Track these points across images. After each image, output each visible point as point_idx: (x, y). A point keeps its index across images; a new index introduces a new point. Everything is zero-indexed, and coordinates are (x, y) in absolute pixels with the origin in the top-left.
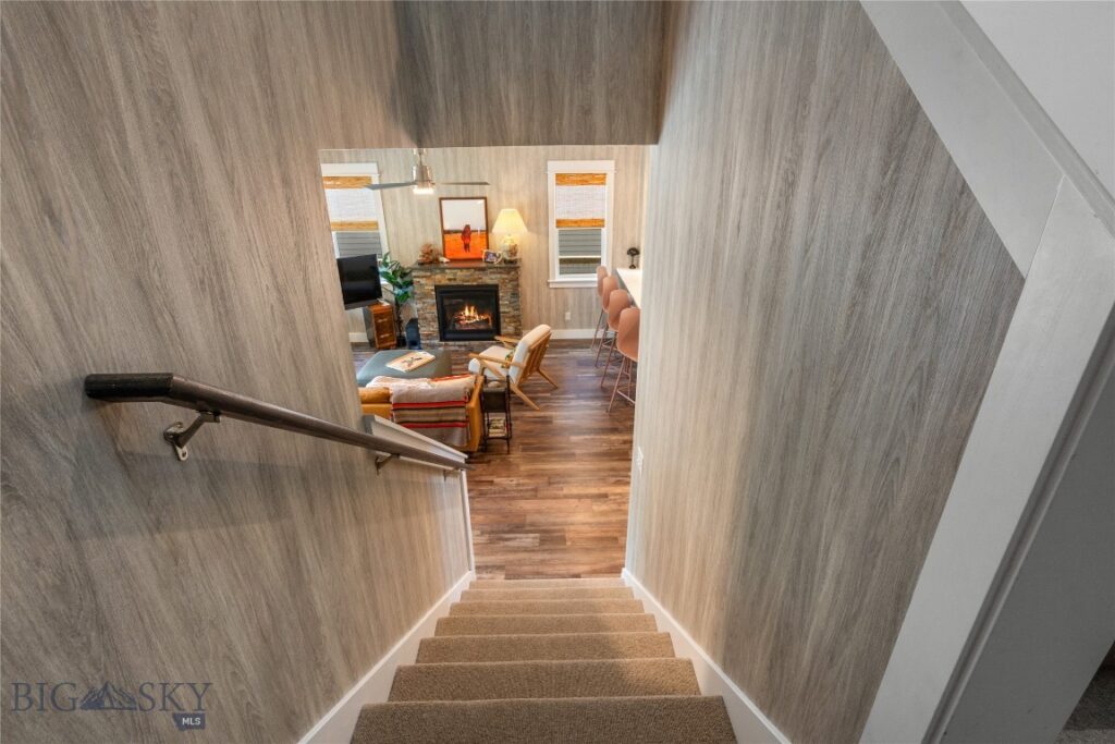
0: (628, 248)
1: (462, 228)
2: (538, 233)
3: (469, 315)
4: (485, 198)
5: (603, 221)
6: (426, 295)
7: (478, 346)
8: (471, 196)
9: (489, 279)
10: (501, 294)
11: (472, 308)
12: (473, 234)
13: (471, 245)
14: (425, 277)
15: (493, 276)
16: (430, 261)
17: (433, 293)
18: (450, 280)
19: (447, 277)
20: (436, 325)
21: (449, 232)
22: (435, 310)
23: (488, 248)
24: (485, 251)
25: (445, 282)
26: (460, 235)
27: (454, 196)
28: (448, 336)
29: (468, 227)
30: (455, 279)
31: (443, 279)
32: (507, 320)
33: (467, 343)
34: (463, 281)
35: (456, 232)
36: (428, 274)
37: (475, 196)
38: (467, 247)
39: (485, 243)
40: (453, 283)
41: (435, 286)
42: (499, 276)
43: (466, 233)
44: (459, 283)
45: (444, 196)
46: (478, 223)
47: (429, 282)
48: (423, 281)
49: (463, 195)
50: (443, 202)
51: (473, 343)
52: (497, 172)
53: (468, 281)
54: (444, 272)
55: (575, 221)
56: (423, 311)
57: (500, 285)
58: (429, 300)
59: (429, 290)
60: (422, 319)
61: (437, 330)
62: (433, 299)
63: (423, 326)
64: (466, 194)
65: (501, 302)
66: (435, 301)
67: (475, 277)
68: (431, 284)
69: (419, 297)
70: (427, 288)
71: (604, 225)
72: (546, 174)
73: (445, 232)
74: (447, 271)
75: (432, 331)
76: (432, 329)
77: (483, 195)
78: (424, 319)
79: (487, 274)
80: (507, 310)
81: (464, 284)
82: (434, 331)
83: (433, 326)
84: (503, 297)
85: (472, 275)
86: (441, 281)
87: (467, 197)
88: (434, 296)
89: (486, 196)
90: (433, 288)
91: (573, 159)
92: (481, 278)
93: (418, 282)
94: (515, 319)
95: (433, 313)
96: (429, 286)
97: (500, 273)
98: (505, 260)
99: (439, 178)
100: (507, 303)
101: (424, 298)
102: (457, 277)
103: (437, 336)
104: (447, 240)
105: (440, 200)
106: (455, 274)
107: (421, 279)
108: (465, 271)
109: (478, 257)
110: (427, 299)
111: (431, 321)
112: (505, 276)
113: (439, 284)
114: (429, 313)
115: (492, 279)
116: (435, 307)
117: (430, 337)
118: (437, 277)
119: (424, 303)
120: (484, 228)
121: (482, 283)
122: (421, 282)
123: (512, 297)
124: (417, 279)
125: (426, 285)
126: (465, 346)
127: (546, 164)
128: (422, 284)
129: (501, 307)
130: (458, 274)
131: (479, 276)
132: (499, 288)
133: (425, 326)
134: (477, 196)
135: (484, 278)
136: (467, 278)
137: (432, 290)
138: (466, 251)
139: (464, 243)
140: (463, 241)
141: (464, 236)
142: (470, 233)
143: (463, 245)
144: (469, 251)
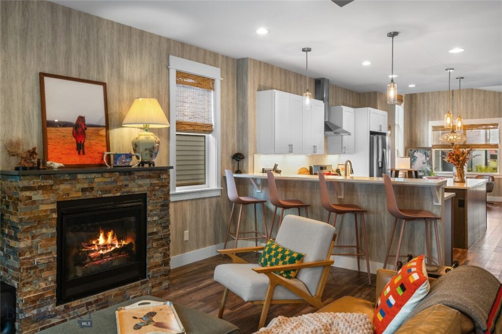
0: (231, 154)
1: (74, 120)
2: (160, 134)
4: (103, 84)
5: (211, 126)
6: (40, 221)
7: (116, 295)
8: (85, 78)
9: (137, 186)
10: (149, 208)
11: (110, 235)
12: (89, 128)
14: (40, 188)
15: (140, 182)
16: (31, 166)
17: (55, 216)
18: (84, 190)
19: (79, 186)
20: (51, 276)
21: (52, 124)
22: (53, 248)
23: (108, 149)
24: (106, 153)
25: (76, 195)
26: (70, 129)
27: (61, 74)
28: (70, 292)
29: (81, 119)
31: (72, 191)
32: (155, 244)
33: (100, 295)
34: (104, 191)
35: (65, 125)
36: (51, 182)
37: (90, 79)
38: (80, 147)
39: (105, 143)
40: (89, 195)
41: (59, 203)
42: (148, 181)
43: (80, 128)
44: (97, 194)
45: (47, 71)
46: (95, 114)
47: (52, 197)
48: (37, 196)
49: (74, 75)
50: (47, 80)
51: (107, 293)
52: (119, 54)
53: (110, 192)
54: (75, 179)
55: (190, 125)
56: (31, 252)
57: (148, 193)
58: (44, 230)
59: (46, 211)
60: (27, 269)
61: (53, 284)
62: (51, 227)
63: (27, 283)
64: (80, 74)
65: (149, 219)
66: (54, 230)
67: (119, 184)
68: (52, 200)
69: (25, 227)
70: (43, 207)
71: (210, 132)
72: (169, 69)
73: (46, 125)
74: (80, 176)
75: (44, 289)
76: (43, 285)
77: (101, 80)
78: (31, 268)
79: (134, 180)
80: (155, 230)
81: (104, 196)
82: (48, 288)
83: (46, 279)
84: (151, 211)
85: (115, 181)
86: (68, 194)
87: (82, 77)
88: (54, 222)
89: (106, 81)
90: (54, 206)
91: (190, 59)
92: (126, 186)
93: (30, 198)
94: (163, 241)
95: (51, 253)
96: (47, 204)
97: (149, 177)
98: (143, 163)
99: (41, 45)
100: (155, 218)
101: (35, 227)
102: (94, 185)
103: (52, 297)
104: (49, 135)
105: (42, 75)
106: (91, 181)
107: (35, 192)
108: (107, 175)
109: (98, 161)
110: (42, 228)
111: (42, 271)
112: (155, 181)
113: (65, 198)
114: (40, 255)
115: (140, 186)
116: (55, 242)
117: (38, 303)
118: (62, 187)
119: (33, 237)
120: (103, 123)
121: (127, 192)
122: (34, 198)
123: (161, 210)
124: (28, 194)
125: (42, 202)
126: (96, 301)
127: (168, 59)
128: (35, 201)
129: (148, 225)
130: (96, 180)
131: (124, 183)
132: (148, 199)
133: (30, 283)
134: (95, 79)
135: (130, 185)
136: (108, 187)
137: (52, 211)
138: (79, 153)
139: (77, 142)
140: (76, 138)
141: (77, 133)
142: (86, 129)
143: (75, 145)
144: (84, 153)
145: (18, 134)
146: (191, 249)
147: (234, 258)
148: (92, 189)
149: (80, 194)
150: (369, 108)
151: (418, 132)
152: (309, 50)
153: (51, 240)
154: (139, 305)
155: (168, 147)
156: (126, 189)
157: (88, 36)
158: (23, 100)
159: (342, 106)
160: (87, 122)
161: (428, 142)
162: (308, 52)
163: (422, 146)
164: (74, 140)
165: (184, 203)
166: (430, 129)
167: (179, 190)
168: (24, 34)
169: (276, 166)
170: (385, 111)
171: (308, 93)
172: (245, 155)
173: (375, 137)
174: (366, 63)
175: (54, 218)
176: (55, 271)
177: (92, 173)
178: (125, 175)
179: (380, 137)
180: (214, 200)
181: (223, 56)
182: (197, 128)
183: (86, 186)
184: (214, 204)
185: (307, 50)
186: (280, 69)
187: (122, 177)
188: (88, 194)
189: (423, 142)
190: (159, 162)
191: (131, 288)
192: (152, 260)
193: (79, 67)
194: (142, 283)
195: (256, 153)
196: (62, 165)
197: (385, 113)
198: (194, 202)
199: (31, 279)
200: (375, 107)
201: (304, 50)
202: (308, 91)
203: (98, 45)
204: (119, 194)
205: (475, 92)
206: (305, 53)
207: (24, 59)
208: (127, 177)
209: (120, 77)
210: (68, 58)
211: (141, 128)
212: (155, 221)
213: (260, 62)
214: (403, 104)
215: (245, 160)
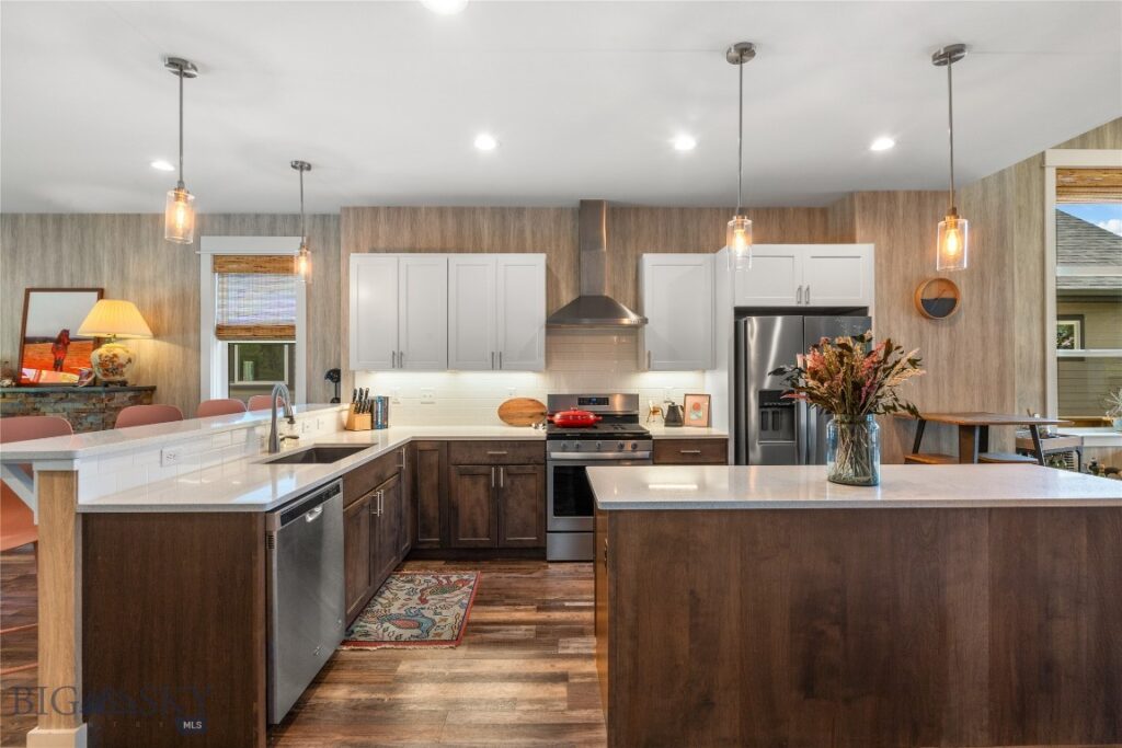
1: (55, 334)
2: (185, 345)
4: (100, 290)
5: (293, 329)
12: (73, 342)
13: (66, 360)
21: (30, 341)
27: (51, 286)
29: (65, 333)
35: (45, 340)
37: (86, 286)
38: (59, 364)
43: (62, 341)
45: (36, 285)
49: (66, 286)
50: (32, 294)
52: (123, 250)
55: (248, 329)
64: (71, 283)
71: (292, 337)
73: (25, 341)
77: (98, 286)
87: (75, 286)
89: (105, 286)
91: (242, 234)
104: (26, 352)
105: (28, 291)
127: (199, 241)
131: (38, 405)
134: (91, 286)
139: (55, 358)
140: (54, 353)
141: (58, 348)
142: (68, 343)
143: (52, 361)
157: (83, 238)
160: (71, 336)
164: (53, 356)
182: (260, 333)
185: (301, 166)
193: (72, 275)
203: (94, 246)
207: (13, 279)
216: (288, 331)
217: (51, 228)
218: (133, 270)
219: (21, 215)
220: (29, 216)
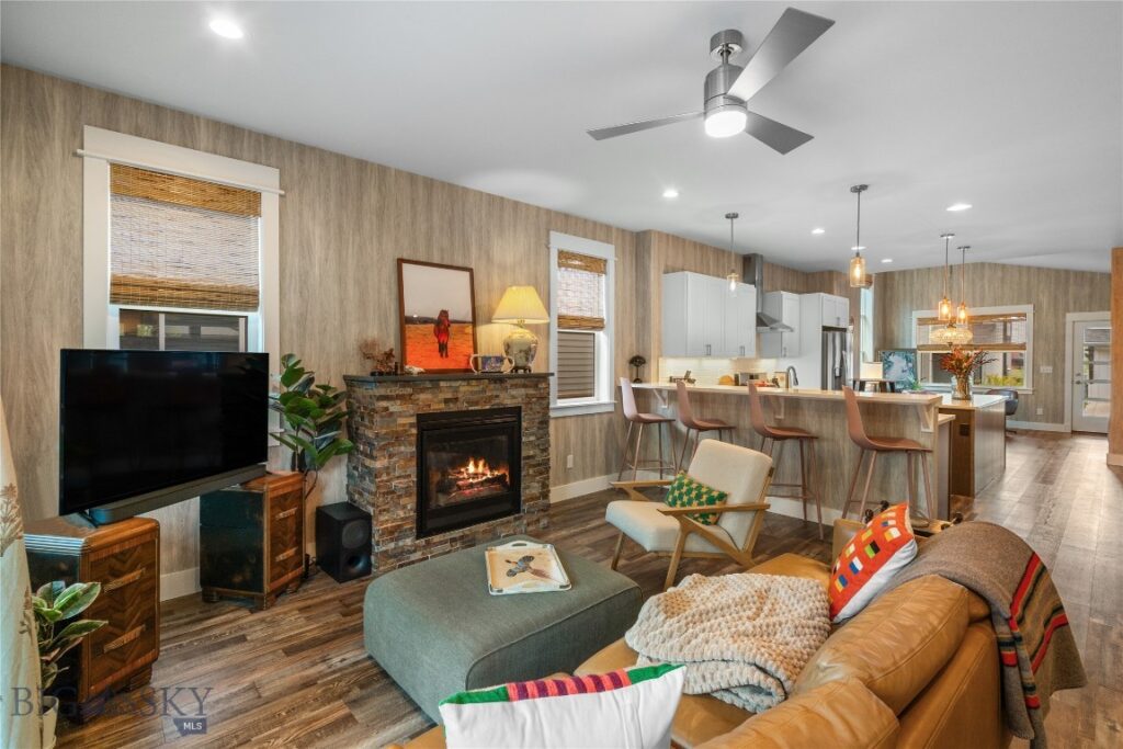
0: (628, 357)
3: (476, 471)
4: (470, 270)
5: (602, 320)
6: (398, 438)
7: (485, 532)
8: (449, 263)
9: (510, 397)
10: (524, 424)
12: (452, 325)
13: (449, 345)
14: (398, 397)
15: (514, 392)
16: (388, 371)
17: (414, 431)
18: (447, 401)
19: (442, 396)
20: (410, 503)
21: (410, 320)
22: (412, 470)
23: (475, 351)
24: (473, 356)
25: (438, 407)
26: (432, 326)
27: (421, 259)
28: (430, 524)
29: (444, 313)
30: (456, 400)
31: (433, 401)
32: (531, 472)
33: (466, 530)
34: (471, 403)
35: (425, 321)
36: (409, 390)
37: (455, 264)
38: (443, 348)
39: (471, 343)
40: (453, 408)
41: (419, 416)
42: (523, 391)
43: (442, 325)
44: (464, 406)
45: (405, 257)
46: (460, 309)
47: (410, 409)
48: (395, 407)
49: (436, 261)
50: (405, 266)
51: (474, 528)
52: (489, 232)
53: (477, 403)
54: (438, 387)
55: (575, 319)
56: (388, 474)
57: (524, 407)
58: (402, 448)
59: (404, 425)
60: (384, 494)
61: (412, 514)
62: (410, 444)
63: (384, 510)
64: (442, 258)
65: (524, 439)
66: (414, 449)
67: (489, 394)
68: (412, 412)
69: (383, 443)
70: (401, 421)
71: (601, 328)
72: (548, 248)
73: (405, 321)
74: (442, 384)
75: (402, 519)
76: (402, 514)
77: (467, 265)
78: (388, 493)
79: (506, 389)
80: (531, 453)
81: (471, 408)
82: (406, 518)
83: (404, 507)
84: (526, 429)
85: (484, 391)
86: (429, 406)
87: (445, 263)
88: (414, 439)
89: (473, 266)
90: (413, 420)
91: (575, 235)
92: (497, 396)
93: (387, 409)
94: (541, 468)
95: (410, 476)
96: (406, 417)
97: (525, 386)
98: (516, 368)
99: (399, 225)
100: (532, 438)
101: (393, 445)
102: (460, 395)
103: (411, 529)
104: (408, 334)
105: (400, 262)
106: (456, 390)
107: (392, 402)
108: (474, 382)
109: (463, 366)
110: (400, 445)
111: (400, 497)
112: (531, 391)
113: (427, 410)
114: (398, 478)
115: (513, 397)
116: (414, 463)
117: (396, 534)
118: (423, 396)
119: (391, 456)
120: (470, 318)
121: (497, 404)
122: (392, 409)
123: (539, 428)
124: (384, 404)
125: (400, 415)
126: (462, 537)
127: (548, 235)
128: (392, 414)
129: (523, 447)
130: (462, 389)
131: (495, 393)
132: (523, 414)
133: (387, 510)
134: (460, 264)
135: (502, 396)
136: (475, 397)
137: (411, 425)
138: (442, 356)
139: (439, 342)
140: (438, 337)
141: (439, 330)
142: (449, 325)
143: (437, 345)
144: (447, 356)
145: (373, 333)
146: (576, 479)
147: (633, 493)
148: (457, 399)
149: (442, 406)
150: (822, 294)
151: (895, 328)
152: (735, 216)
153: (410, 460)
154: (514, 545)
155: (548, 348)
156: (497, 401)
157: (453, 210)
158: (379, 292)
159: (783, 292)
160: (451, 317)
161: (910, 341)
162: (735, 220)
163: (901, 347)
164: (436, 339)
165: (568, 420)
166: (914, 321)
167: (561, 403)
168: (381, 213)
169: (688, 373)
170: (846, 297)
171: (733, 275)
172: (647, 358)
173: (830, 335)
174: (818, 231)
175: (412, 435)
176: (414, 499)
177: (457, 380)
178: (495, 383)
179: (838, 334)
180: (606, 418)
181: (618, 229)
182: (584, 323)
183: (449, 396)
184: (605, 422)
185: (732, 216)
186: (695, 244)
187: (492, 386)
188: (452, 405)
189: (904, 341)
190: (536, 367)
191: (502, 524)
192: (527, 491)
193: (442, 249)
194: (516, 519)
195: (661, 356)
196: (422, 370)
197: (847, 301)
198: (580, 419)
199: (387, 507)
200: (830, 292)
201: (727, 217)
202: (733, 271)
203: (463, 222)
204: (488, 407)
205: (987, 266)
206: (729, 220)
207: (380, 243)
208: (498, 386)
209: (489, 260)
210: (429, 240)
211: (514, 325)
212: (531, 442)
213: (668, 235)
214: (873, 286)
215: (646, 365)
216: (598, 324)
217: (421, 191)
218: (497, 254)
219: (389, 168)
220: (399, 172)
